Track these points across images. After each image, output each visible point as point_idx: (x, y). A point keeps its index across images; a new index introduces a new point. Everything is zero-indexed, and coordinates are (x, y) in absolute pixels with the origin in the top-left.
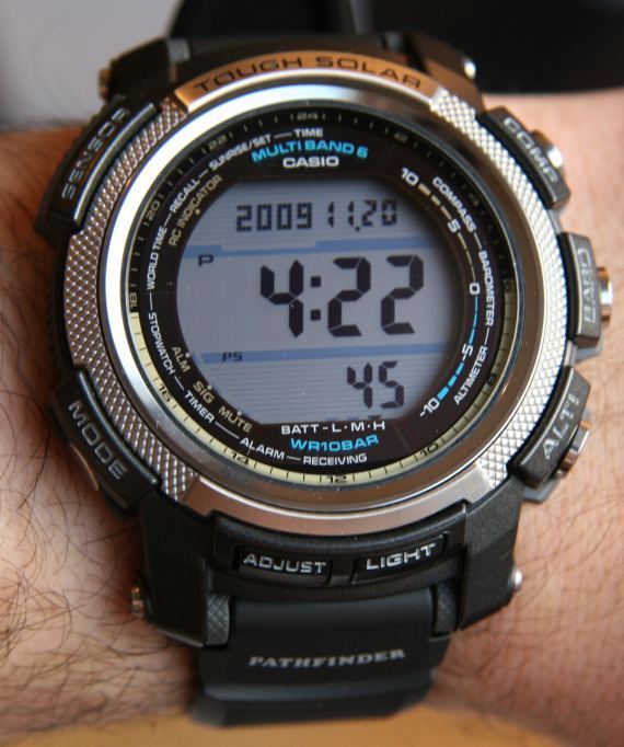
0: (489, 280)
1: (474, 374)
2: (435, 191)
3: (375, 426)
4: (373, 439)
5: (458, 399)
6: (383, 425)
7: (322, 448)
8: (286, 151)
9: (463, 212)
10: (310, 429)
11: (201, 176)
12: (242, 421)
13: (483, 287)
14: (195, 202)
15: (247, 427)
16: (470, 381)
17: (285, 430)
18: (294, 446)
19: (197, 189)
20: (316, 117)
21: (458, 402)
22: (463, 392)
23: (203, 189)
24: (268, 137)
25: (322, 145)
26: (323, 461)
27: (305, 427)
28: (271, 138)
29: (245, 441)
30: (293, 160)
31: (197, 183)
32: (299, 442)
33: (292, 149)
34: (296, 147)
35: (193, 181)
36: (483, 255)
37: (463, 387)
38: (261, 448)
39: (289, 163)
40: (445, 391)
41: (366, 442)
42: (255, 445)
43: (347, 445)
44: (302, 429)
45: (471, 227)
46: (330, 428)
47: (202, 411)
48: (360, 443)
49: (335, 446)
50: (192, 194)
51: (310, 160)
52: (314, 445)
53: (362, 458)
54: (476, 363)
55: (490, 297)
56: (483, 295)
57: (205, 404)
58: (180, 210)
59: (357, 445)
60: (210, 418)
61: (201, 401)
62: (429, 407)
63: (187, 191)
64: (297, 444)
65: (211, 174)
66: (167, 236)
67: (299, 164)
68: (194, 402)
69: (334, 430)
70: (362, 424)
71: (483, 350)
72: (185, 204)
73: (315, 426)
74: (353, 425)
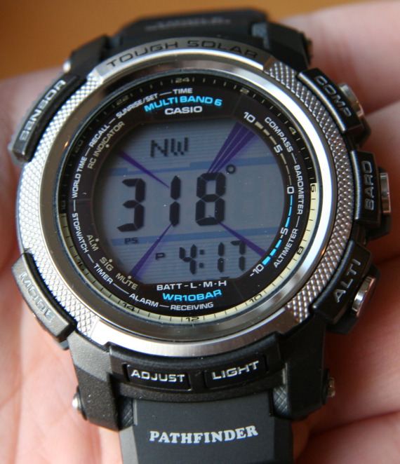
0: (300, 184)
1: (288, 246)
2: (266, 126)
3: (220, 284)
4: (219, 292)
5: (276, 264)
6: (225, 283)
7: (183, 299)
8: (167, 104)
9: (284, 139)
10: (176, 287)
11: (110, 123)
12: (131, 282)
13: (297, 189)
14: (106, 140)
15: (134, 286)
16: (285, 252)
17: (159, 288)
18: (165, 298)
19: (109, 130)
20: (188, 80)
21: (276, 266)
22: (280, 259)
23: (111, 131)
24: (156, 95)
25: (192, 99)
26: (184, 308)
27: (173, 285)
28: (158, 96)
29: (133, 296)
30: (172, 109)
31: (107, 127)
32: (168, 295)
33: (171, 102)
34: (174, 101)
35: (105, 126)
36: (297, 167)
37: (280, 256)
38: (143, 300)
39: (169, 111)
40: (268, 259)
41: (213, 294)
42: (139, 298)
43: (200, 297)
44: (171, 287)
45: (290, 149)
46: (190, 286)
47: (105, 277)
48: (209, 295)
49: (192, 298)
50: (104, 135)
51: (183, 109)
52: (179, 297)
53: (209, 305)
54: (290, 240)
55: (301, 196)
56: (296, 195)
57: (107, 272)
58: (96, 146)
59: (207, 297)
60: (110, 281)
61: (105, 270)
62: (256, 270)
63: (101, 133)
64: (167, 297)
65: (118, 121)
66: (87, 163)
67: (175, 112)
68: (100, 271)
69: (192, 287)
70: (211, 283)
71: (295, 231)
72: (100, 141)
73: (179, 285)
74: (205, 283)
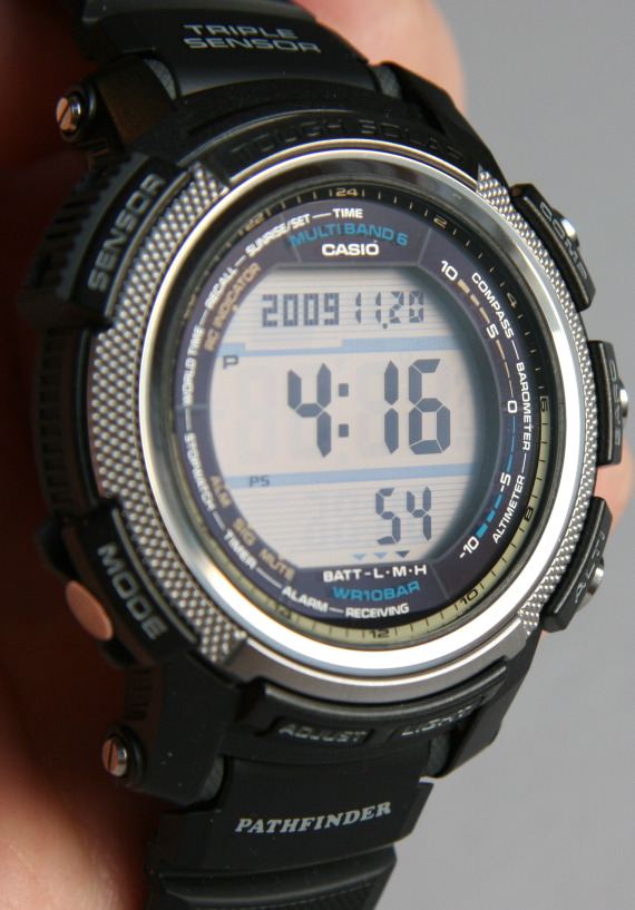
0: (526, 397)
1: (513, 505)
2: (474, 288)
3: (417, 570)
4: (415, 586)
5: (496, 537)
6: (424, 570)
7: (364, 597)
8: (326, 235)
9: (501, 315)
10: (353, 575)
11: (237, 264)
12: (284, 567)
13: (521, 404)
14: (232, 297)
15: (289, 575)
16: (508, 516)
17: (328, 577)
18: (337, 595)
19: (236, 278)
20: (355, 194)
21: (496, 540)
22: (501, 529)
23: (240, 281)
24: (307, 216)
25: (362, 229)
26: (366, 613)
27: (347, 572)
28: (310, 218)
29: (288, 591)
30: (332, 246)
31: (233, 272)
32: (341, 591)
33: (331, 232)
34: (335, 229)
35: (230, 270)
36: (521, 366)
37: (501, 524)
38: (304, 600)
39: (329, 250)
40: (484, 528)
41: (407, 588)
42: (298, 596)
43: (389, 593)
44: (344, 575)
45: (510, 333)
46: (372, 572)
47: (243, 554)
48: (402, 591)
49: (377, 595)
50: (229, 287)
51: (350, 246)
52: (356, 594)
53: (403, 609)
54: (514, 495)
55: (527, 418)
56: (521, 414)
57: (247, 547)
58: (217, 305)
59: (399, 593)
60: (251, 562)
61: (243, 543)
62: (469, 547)
63: (224, 281)
64: (340, 593)
65: (249, 261)
66: (204, 339)
67: (338, 252)
68: (235, 545)
69: (376, 576)
70: (404, 568)
71: (521, 479)
72: (222, 299)
73: (357, 572)
74: (395, 569)
